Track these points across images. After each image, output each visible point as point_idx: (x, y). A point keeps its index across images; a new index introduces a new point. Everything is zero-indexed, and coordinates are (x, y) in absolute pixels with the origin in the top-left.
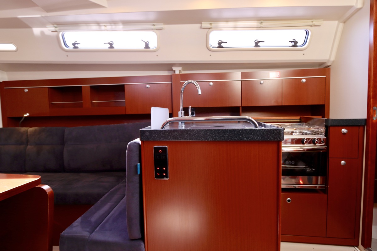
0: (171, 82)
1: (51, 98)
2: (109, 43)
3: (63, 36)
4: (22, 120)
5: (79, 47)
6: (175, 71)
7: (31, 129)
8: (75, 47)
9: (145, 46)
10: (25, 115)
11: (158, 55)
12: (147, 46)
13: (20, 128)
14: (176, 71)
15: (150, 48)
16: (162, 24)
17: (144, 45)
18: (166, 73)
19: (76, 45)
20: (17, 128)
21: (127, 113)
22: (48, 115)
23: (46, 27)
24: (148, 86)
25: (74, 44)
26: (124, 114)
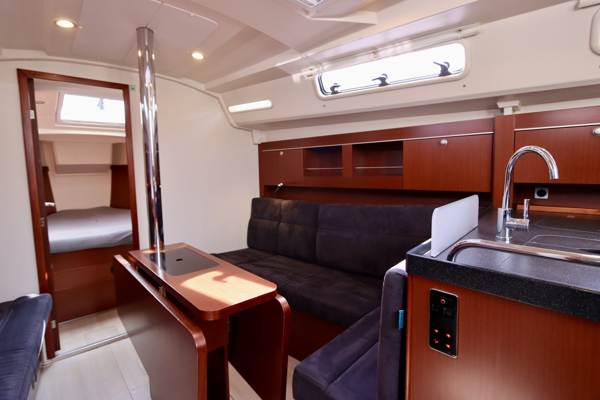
0: (492, 132)
1: (307, 163)
2: (379, 78)
3: (320, 80)
4: (277, 189)
5: (339, 91)
6: (502, 110)
7: (284, 202)
8: (334, 92)
9: (440, 73)
10: (279, 185)
11: (466, 85)
12: (445, 72)
13: (274, 199)
14: (505, 110)
15: (450, 74)
16: (478, 23)
17: (438, 70)
18: (482, 115)
19: (336, 89)
20: (271, 199)
21: (405, 188)
22: (302, 185)
23: (301, 72)
24: (444, 142)
25: (333, 88)
26: (401, 189)
